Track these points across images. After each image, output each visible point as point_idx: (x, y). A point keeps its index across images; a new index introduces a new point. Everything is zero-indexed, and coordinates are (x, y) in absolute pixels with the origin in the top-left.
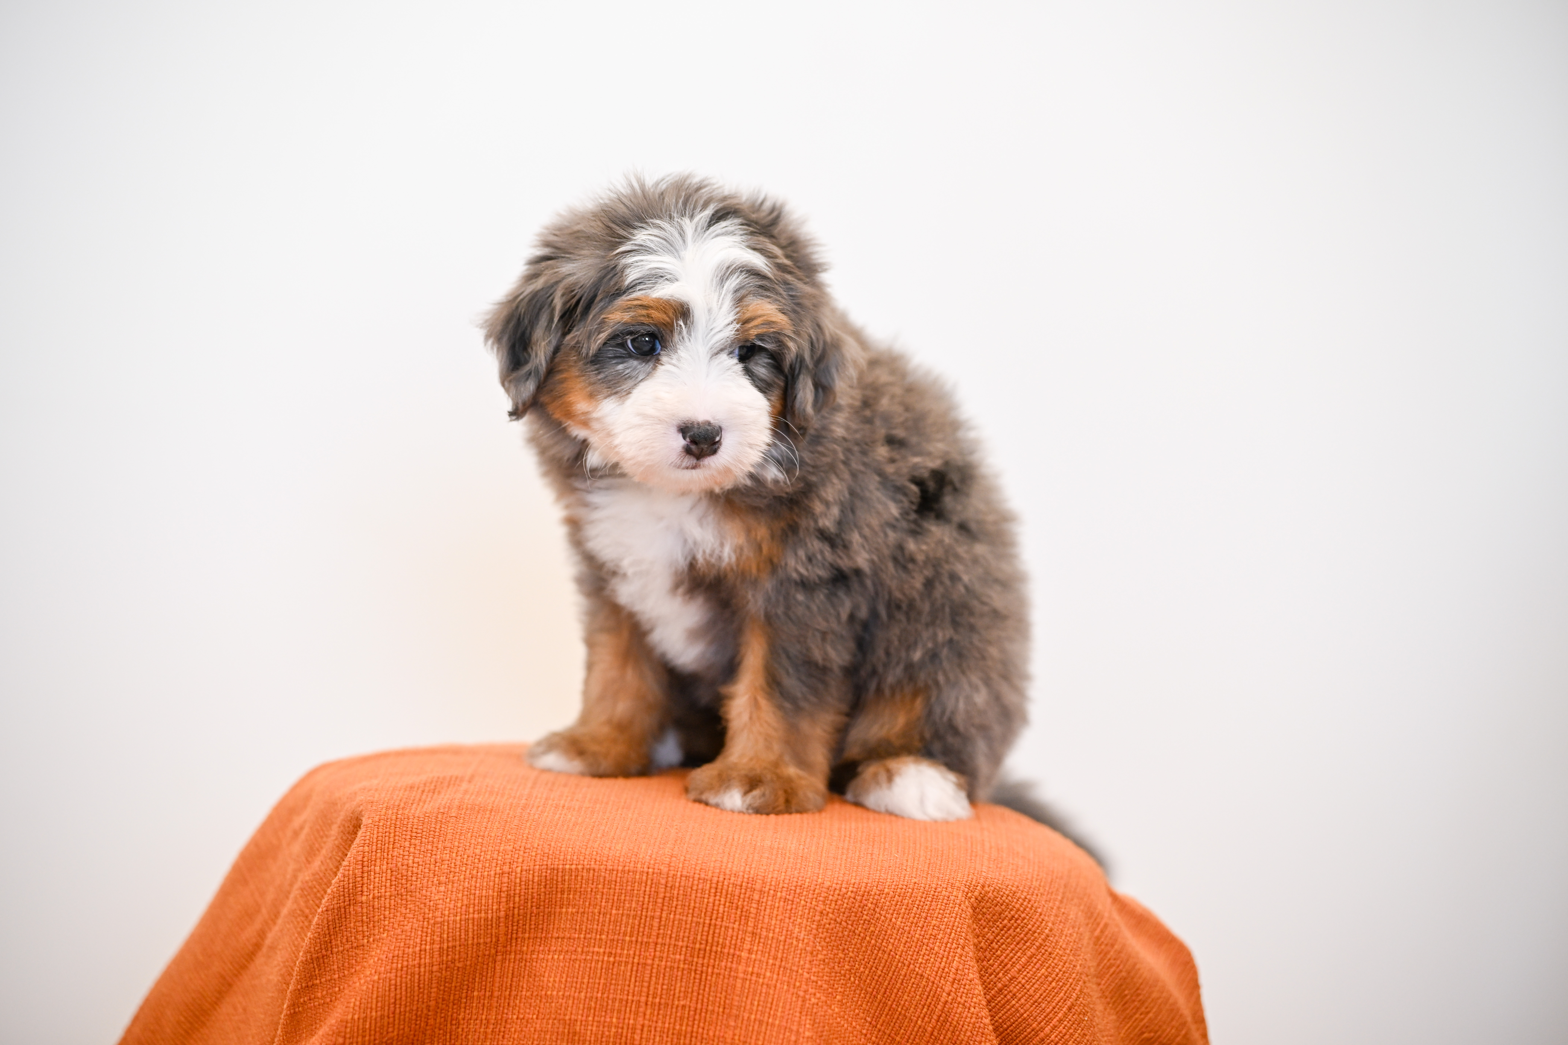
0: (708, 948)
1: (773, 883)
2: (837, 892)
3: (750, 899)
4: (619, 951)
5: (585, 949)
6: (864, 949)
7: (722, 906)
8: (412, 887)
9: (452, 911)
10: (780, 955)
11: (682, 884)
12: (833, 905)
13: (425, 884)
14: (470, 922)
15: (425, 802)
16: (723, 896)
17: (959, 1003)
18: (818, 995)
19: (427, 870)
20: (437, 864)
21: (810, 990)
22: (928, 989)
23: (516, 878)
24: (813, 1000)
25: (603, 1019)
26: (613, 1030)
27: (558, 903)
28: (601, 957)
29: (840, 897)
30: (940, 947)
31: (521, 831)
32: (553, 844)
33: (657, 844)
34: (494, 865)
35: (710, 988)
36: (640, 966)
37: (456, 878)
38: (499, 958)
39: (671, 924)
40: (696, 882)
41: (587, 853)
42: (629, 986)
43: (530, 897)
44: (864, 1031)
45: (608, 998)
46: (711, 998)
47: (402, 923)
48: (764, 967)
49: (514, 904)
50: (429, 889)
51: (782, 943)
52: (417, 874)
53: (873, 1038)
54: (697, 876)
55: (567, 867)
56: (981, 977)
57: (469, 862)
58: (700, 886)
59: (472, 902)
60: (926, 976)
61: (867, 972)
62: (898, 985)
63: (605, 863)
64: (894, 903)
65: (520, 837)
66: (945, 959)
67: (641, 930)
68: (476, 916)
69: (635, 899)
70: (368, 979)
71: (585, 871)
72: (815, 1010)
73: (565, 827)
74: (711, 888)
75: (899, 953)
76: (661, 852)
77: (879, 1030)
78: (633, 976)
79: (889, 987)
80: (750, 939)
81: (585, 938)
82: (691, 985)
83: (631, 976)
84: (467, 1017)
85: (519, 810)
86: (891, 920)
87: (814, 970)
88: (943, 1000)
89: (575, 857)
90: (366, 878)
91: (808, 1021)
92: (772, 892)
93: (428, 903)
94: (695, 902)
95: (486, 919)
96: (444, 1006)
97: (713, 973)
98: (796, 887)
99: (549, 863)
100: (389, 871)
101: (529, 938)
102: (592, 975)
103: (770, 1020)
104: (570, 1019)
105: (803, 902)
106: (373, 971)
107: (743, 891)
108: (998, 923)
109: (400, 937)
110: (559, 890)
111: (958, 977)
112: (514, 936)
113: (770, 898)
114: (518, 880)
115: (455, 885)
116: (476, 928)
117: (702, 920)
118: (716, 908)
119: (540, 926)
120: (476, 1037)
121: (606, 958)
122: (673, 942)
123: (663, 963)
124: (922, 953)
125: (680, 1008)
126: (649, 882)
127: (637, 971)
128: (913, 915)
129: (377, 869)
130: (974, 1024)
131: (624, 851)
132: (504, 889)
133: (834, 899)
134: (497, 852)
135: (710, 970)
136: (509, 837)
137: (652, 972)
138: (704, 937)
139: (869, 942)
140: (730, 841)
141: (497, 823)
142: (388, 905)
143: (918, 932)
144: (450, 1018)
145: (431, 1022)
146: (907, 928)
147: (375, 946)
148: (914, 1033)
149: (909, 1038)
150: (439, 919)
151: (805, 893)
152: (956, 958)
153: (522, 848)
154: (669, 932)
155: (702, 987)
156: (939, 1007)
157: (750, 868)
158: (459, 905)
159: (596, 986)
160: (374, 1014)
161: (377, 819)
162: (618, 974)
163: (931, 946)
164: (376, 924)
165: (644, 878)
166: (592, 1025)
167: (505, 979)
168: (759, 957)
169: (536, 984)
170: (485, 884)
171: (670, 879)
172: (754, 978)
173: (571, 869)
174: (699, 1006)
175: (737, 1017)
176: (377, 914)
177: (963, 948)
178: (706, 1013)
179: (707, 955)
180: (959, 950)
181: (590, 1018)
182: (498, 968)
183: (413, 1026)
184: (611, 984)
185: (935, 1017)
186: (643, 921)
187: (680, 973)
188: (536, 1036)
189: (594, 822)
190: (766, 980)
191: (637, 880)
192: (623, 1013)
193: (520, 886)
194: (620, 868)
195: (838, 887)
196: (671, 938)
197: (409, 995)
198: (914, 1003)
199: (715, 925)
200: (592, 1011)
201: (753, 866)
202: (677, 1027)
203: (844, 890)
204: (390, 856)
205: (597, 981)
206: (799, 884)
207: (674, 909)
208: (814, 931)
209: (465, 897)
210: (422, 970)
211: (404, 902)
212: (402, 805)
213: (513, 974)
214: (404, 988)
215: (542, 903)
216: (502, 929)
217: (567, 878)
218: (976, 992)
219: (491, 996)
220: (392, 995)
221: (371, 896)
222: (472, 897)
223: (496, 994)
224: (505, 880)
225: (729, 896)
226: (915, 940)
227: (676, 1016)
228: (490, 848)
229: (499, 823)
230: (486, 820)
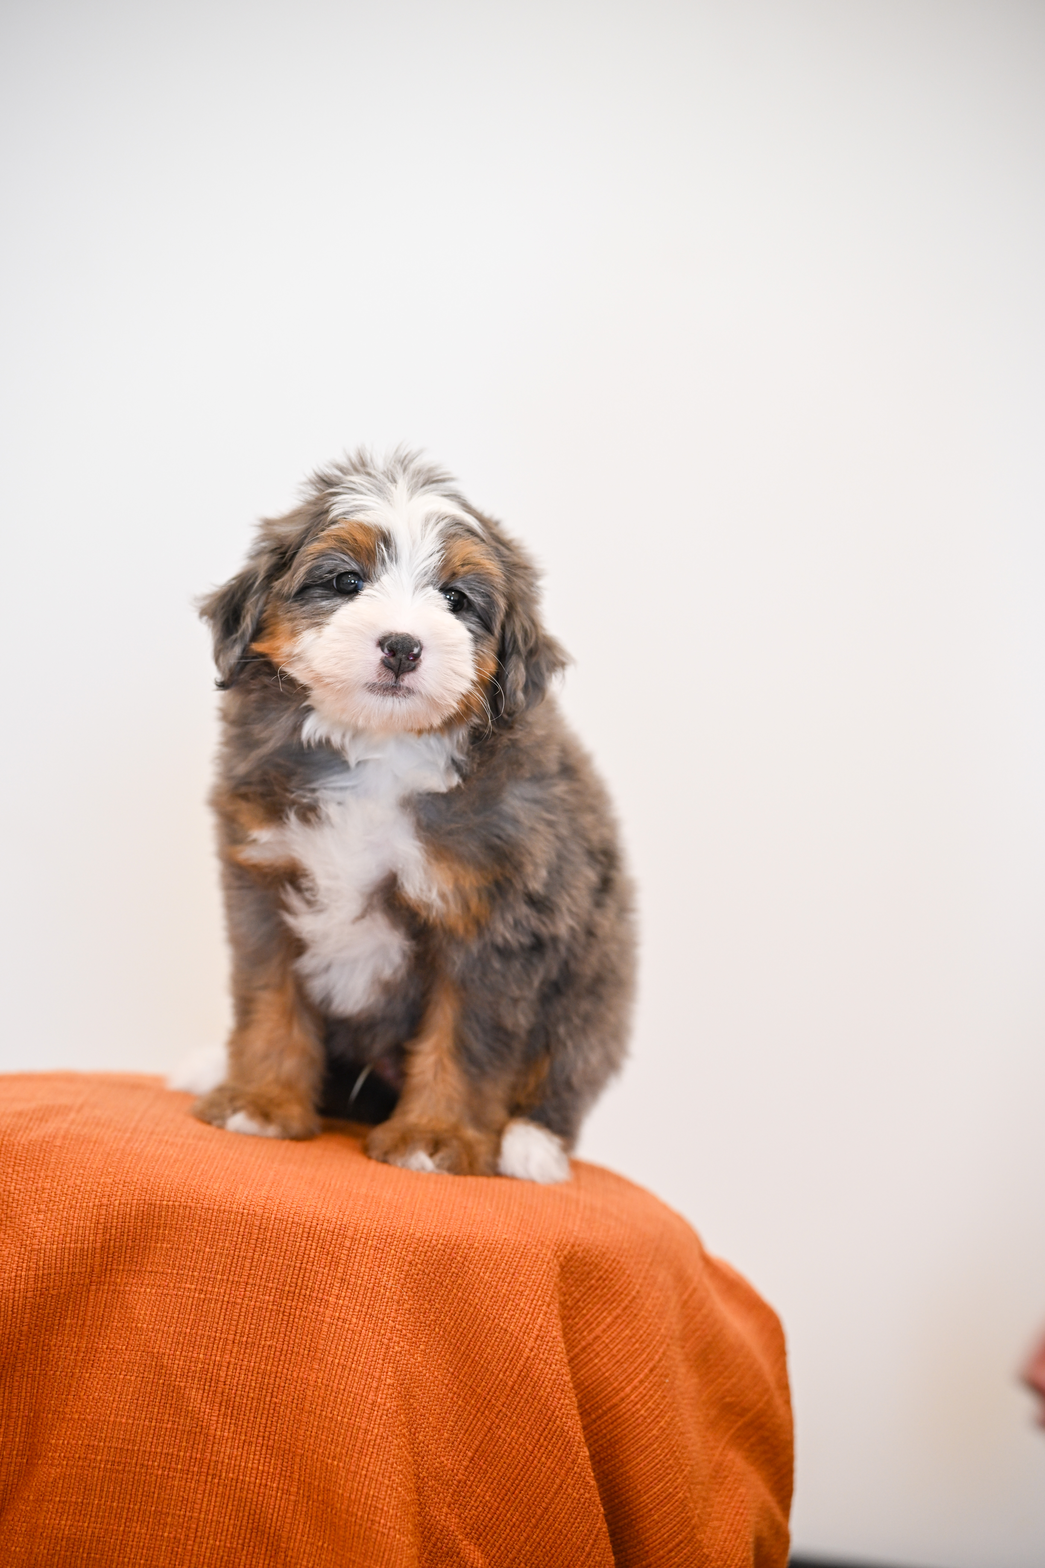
1: (365, 1231)
2: (428, 1243)
3: (342, 1245)
5: (177, 1285)
7: (313, 1251)
8: (13, 1213)
9: (49, 1239)
10: (367, 1303)
12: (423, 1256)
13: (25, 1212)
14: (67, 1251)
15: (31, 1130)
16: (315, 1240)
19: (27, 1198)
20: (38, 1192)
23: (114, 1210)
24: (396, 1348)
27: (154, 1238)
29: (430, 1249)
31: (123, 1165)
32: (152, 1179)
34: (93, 1196)
36: (230, 1303)
38: (93, 1288)
39: (262, 1265)
41: (185, 1189)
43: (126, 1230)
44: (446, 1381)
48: (351, 1313)
49: (111, 1235)
50: (29, 1217)
52: (18, 1200)
55: (165, 1202)
57: (69, 1192)
61: (452, 1324)
62: (482, 1338)
63: (201, 1201)
65: (121, 1170)
67: (233, 1269)
68: (72, 1245)
69: (228, 1238)
71: (181, 1208)
73: (166, 1163)
75: (485, 1307)
76: (257, 1194)
77: (461, 1381)
79: (473, 1340)
80: (338, 1285)
81: (177, 1274)
84: (59, 1343)
86: (479, 1274)
87: (399, 1318)
88: (525, 1355)
89: (173, 1194)
91: (390, 1369)
92: (363, 1240)
93: (27, 1230)
95: (82, 1249)
96: (36, 1332)
98: (387, 1236)
99: (148, 1198)
101: (123, 1270)
104: (158, 1353)
105: (390, 1253)
107: (335, 1237)
110: (155, 1225)
112: (109, 1267)
113: (361, 1245)
114: (115, 1214)
115: (54, 1214)
116: (71, 1257)
117: (293, 1263)
119: (135, 1259)
121: (197, 1295)
126: (243, 1223)
131: (221, 1190)
132: (102, 1221)
133: (425, 1249)
134: (96, 1185)
136: (110, 1170)
139: (456, 1295)
144: (41, 1343)
145: (23, 1346)
146: (494, 1283)
150: (36, 1247)
151: (396, 1242)
153: (122, 1182)
156: (521, 1363)
157: (344, 1215)
158: (57, 1233)
165: (239, 1218)
166: (180, 1360)
167: (98, 1309)
169: (126, 1315)
170: (83, 1215)
171: (264, 1221)
172: (340, 1323)
173: (168, 1206)
181: (178, 1353)
182: (91, 1297)
189: (196, 1160)
191: (232, 1219)
193: (117, 1218)
194: (216, 1207)
195: (429, 1238)
198: (497, 1357)
201: (347, 1213)
203: (434, 1243)
206: (391, 1233)
207: (266, 1250)
208: (402, 1281)
209: (63, 1227)
213: (105, 1304)
215: (138, 1237)
216: (98, 1260)
217: (163, 1213)
219: (83, 1325)
222: (69, 1227)
223: (88, 1322)
224: (103, 1212)
228: (91, 1180)
229: (102, 1155)
230: (89, 1151)
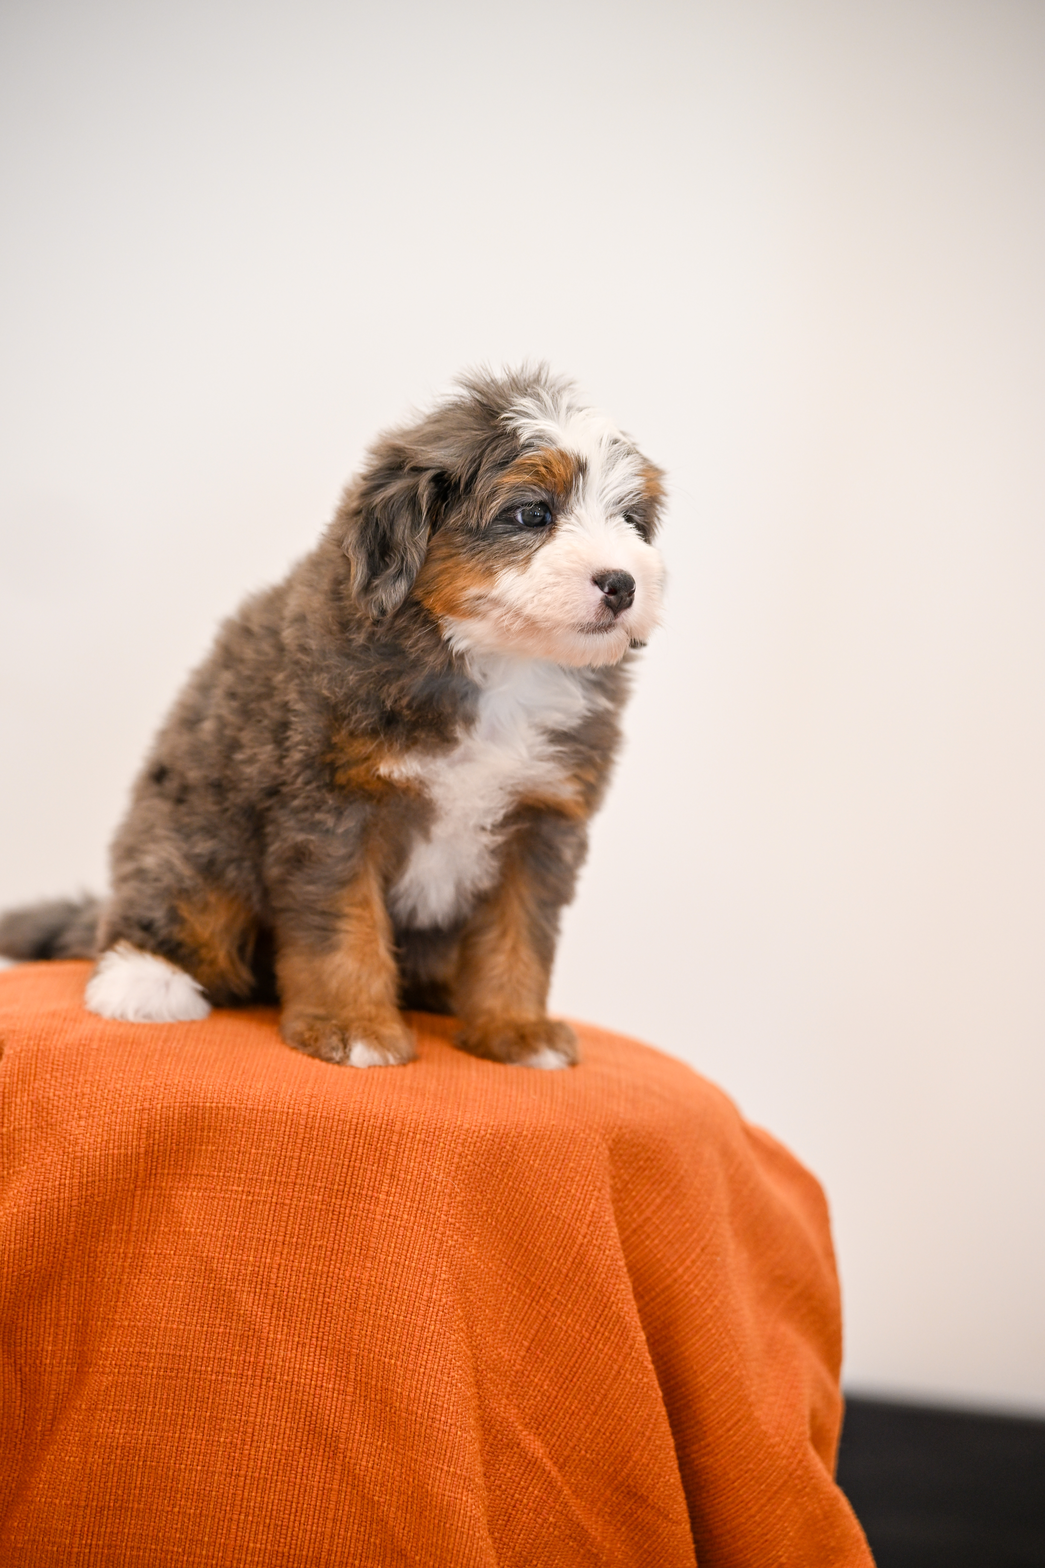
0: (346, 1189)
1: (413, 1125)
2: (476, 1134)
3: (390, 1141)
4: (257, 1190)
5: (224, 1187)
6: (501, 1190)
7: (361, 1148)
8: (53, 1120)
9: (92, 1146)
10: (417, 1198)
11: (322, 1125)
12: (472, 1148)
13: (66, 1118)
14: (110, 1157)
15: (66, 1032)
16: (363, 1138)
17: (595, 1245)
18: (455, 1237)
19: (67, 1104)
20: (78, 1098)
21: (448, 1232)
22: (564, 1232)
23: (156, 1114)
24: (450, 1242)
25: (240, 1257)
26: (250, 1268)
27: (198, 1140)
28: (240, 1196)
29: (479, 1140)
30: (577, 1190)
31: (163, 1066)
32: (193, 1081)
33: (298, 1082)
34: (134, 1100)
35: (347, 1229)
36: (278, 1206)
37: (97, 1113)
38: (139, 1193)
39: (310, 1164)
40: (335, 1124)
41: (228, 1091)
42: (267, 1225)
43: (170, 1134)
44: (500, 1272)
45: (245, 1236)
46: (348, 1239)
47: (42, 1156)
48: (402, 1209)
49: (154, 1140)
50: (70, 1123)
51: (420, 1185)
52: (58, 1107)
53: (509, 1279)
54: (336, 1117)
55: (208, 1104)
56: (617, 1218)
57: (110, 1097)
58: (340, 1128)
59: (112, 1137)
60: (562, 1218)
61: (504, 1213)
62: (535, 1226)
63: (245, 1102)
64: (532, 1145)
65: (162, 1072)
66: (581, 1202)
67: (280, 1169)
68: (116, 1152)
69: (274, 1139)
70: (8, 1211)
71: (225, 1109)
72: (452, 1252)
73: (206, 1063)
74: (350, 1129)
75: (536, 1195)
77: (515, 1271)
78: (271, 1215)
79: (526, 1228)
80: (388, 1181)
81: (224, 1176)
82: (328, 1226)
83: (268, 1215)
84: (105, 1250)
85: (160, 1043)
86: (528, 1163)
87: (452, 1212)
88: (578, 1242)
89: (216, 1096)
90: (6, 1110)
91: (445, 1264)
92: (411, 1134)
93: (68, 1137)
94: (334, 1144)
95: (126, 1155)
96: (82, 1239)
97: (350, 1214)
98: (435, 1129)
99: (190, 1100)
100: (30, 1103)
101: (168, 1174)
102: (230, 1213)
103: (407, 1263)
104: (207, 1257)
105: (441, 1144)
106: (13, 1204)
107: (382, 1133)
108: (634, 1164)
109: (39, 1170)
110: (199, 1127)
111: (594, 1219)
112: (154, 1172)
113: (409, 1140)
114: (158, 1117)
115: (96, 1120)
116: (115, 1164)
117: (341, 1162)
118: (355, 1150)
119: (180, 1163)
120: (114, 1270)
121: (244, 1197)
122: (311, 1182)
123: (302, 1203)
124: (559, 1195)
125: (316, 1249)
126: (289, 1123)
127: (275, 1211)
128: (550, 1157)
129: (18, 1100)
130: (609, 1266)
131: (264, 1089)
132: (145, 1125)
133: (473, 1141)
134: (137, 1088)
135: (348, 1211)
136: (150, 1072)
137: (289, 1212)
138: (343, 1179)
139: (507, 1184)
140: (370, 1080)
141: (138, 1058)
142: (28, 1138)
143: (556, 1174)
144: (88, 1251)
145: (69, 1254)
146: (545, 1171)
147: (15, 1178)
148: (549, 1274)
149: (544, 1279)
150: (79, 1154)
151: (444, 1135)
152: (593, 1201)
153: (163, 1085)
154: (308, 1173)
155: (339, 1228)
156: (575, 1249)
157: (390, 1110)
158: (99, 1140)
159: (234, 1224)
160: (12, 1246)
161: (18, 1049)
162: (256, 1213)
163: (568, 1188)
164: (16, 1156)
165: (284, 1118)
166: (229, 1264)
167: (143, 1214)
168: (396, 1199)
169: (174, 1220)
170: (125, 1120)
171: (310, 1120)
172: (391, 1220)
173: (211, 1107)
174: (336, 1246)
175: (374, 1258)
176: (17, 1146)
177: (600, 1190)
178: (343, 1254)
179: (345, 1196)
180: (596, 1193)
181: (228, 1256)
182: (137, 1202)
183: (51, 1258)
184: (249, 1223)
185: (570, 1259)
186: (282, 1161)
187: (317, 1214)
188: (173, 1272)
189: (235, 1058)
190: (403, 1222)
191: (277, 1120)
192: (260, 1252)
193: (160, 1122)
194: (260, 1108)
195: (477, 1129)
196: (309, 1178)
197: (47, 1228)
198: (550, 1245)
199: (354, 1167)
200: (230, 1249)
201: (393, 1107)
202: (314, 1267)
203: (483, 1133)
204: (31, 1088)
205: (235, 1219)
206: (438, 1126)
207: (313, 1150)
208: (453, 1173)
209: (105, 1133)
210: (61, 1204)
211: (44, 1135)
212: (44, 1035)
213: (151, 1209)
214: (43, 1222)
215: (182, 1140)
216: (142, 1164)
217: (207, 1116)
218: (612, 1234)
219: (130, 1230)
220: (32, 1228)
221: (12, 1128)
222: (112, 1133)
223: (134, 1228)
224: (146, 1116)
225: (368, 1138)
226: (552, 1182)
227: (313, 1256)
228: (131, 1083)
229: (140, 1057)
230: (127, 1054)
